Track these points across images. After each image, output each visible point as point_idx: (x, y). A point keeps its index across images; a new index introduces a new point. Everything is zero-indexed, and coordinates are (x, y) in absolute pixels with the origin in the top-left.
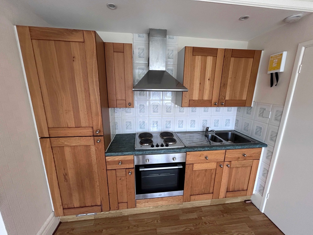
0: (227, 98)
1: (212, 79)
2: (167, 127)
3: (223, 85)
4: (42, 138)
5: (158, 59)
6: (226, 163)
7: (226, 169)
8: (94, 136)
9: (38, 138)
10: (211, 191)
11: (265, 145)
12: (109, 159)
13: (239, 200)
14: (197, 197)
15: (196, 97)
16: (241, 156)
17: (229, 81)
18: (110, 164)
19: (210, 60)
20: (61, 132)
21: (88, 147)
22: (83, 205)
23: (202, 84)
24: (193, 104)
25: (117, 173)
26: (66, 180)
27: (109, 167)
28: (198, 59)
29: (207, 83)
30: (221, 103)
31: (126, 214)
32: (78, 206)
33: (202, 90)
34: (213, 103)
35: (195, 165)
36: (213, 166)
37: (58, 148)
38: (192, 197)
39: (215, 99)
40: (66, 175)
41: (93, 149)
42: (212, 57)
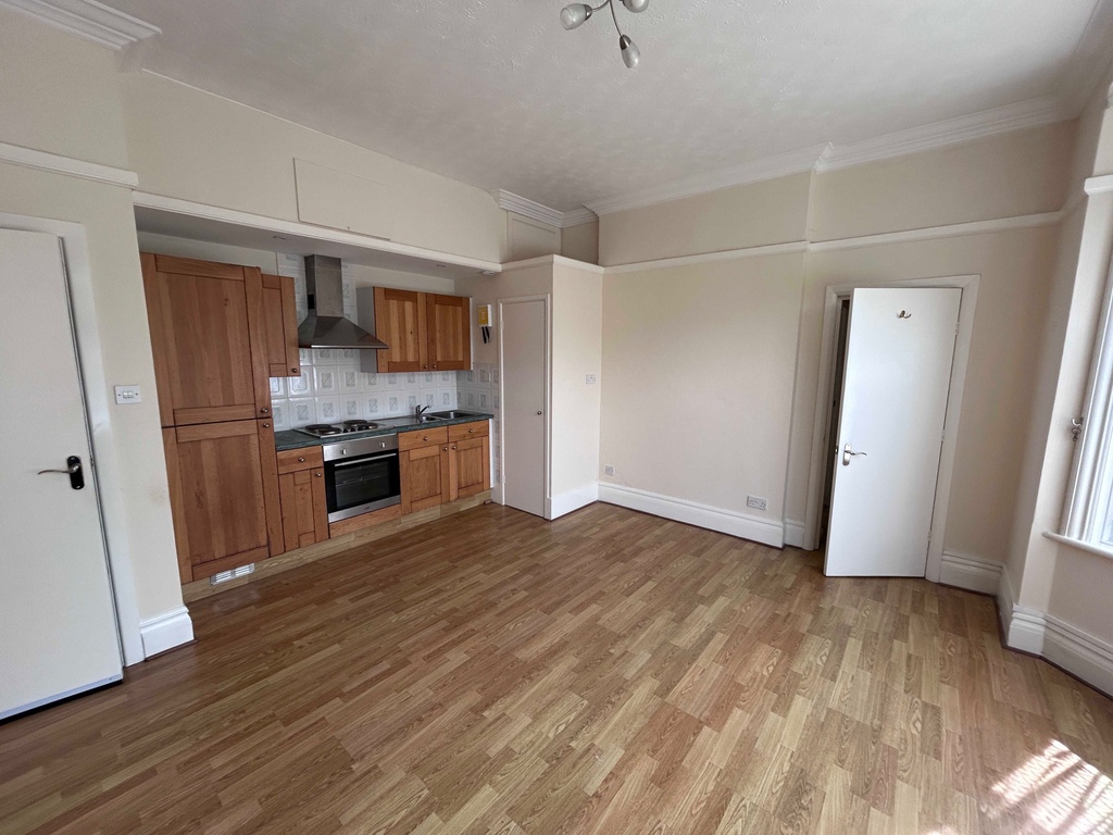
0: (439, 359)
1: (416, 332)
2: (350, 413)
3: (431, 342)
4: (165, 427)
5: (329, 299)
6: (451, 445)
7: (452, 453)
8: (257, 418)
9: (160, 427)
10: (438, 492)
11: (492, 416)
12: (282, 455)
13: (475, 503)
14: (420, 504)
15: (397, 358)
16: (466, 432)
17: (438, 335)
18: (283, 465)
19: (408, 306)
21: (245, 437)
22: (232, 552)
23: (403, 339)
24: (394, 368)
25: (297, 480)
26: (201, 504)
27: (283, 470)
28: (393, 304)
29: (410, 338)
30: (432, 365)
31: (310, 560)
33: (403, 346)
34: (421, 364)
35: (411, 452)
36: (435, 450)
37: (190, 445)
38: (415, 505)
39: (423, 360)
40: (200, 495)
41: (254, 441)
42: (411, 303)
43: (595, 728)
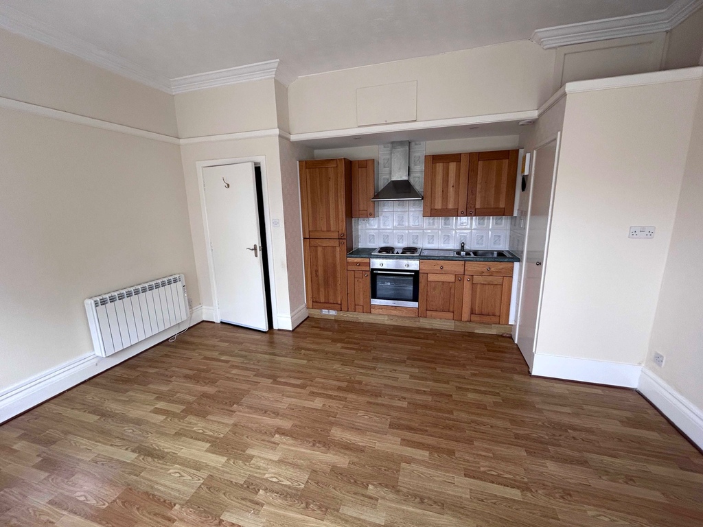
0: (478, 206)
1: (457, 186)
4: (304, 238)
5: (400, 169)
6: (467, 277)
7: (467, 285)
8: (339, 239)
9: (302, 238)
11: (519, 260)
12: (350, 260)
13: (492, 332)
14: (434, 314)
15: (438, 205)
16: (485, 270)
18: (350, 266)
19: (452, 166)
20: (317, 235)
21: (334, 247)
22: (327, 301)
23: (445, 192)
24: (436, 213)
25: (356, 275)
26: (317, 276)
27: (349, 268)
28: (440, 167)
29: (451, 191)
31: (362, 321)
32: (324, 301)
33: (445, 198)
35: (429, 275)
36: (451, 278)
37: (314, 247)
38: (429, 313)
39: (461, 207)
40: (317, 271)
41: (338, 249)
42: (455, 163)
43: (279, 501)
